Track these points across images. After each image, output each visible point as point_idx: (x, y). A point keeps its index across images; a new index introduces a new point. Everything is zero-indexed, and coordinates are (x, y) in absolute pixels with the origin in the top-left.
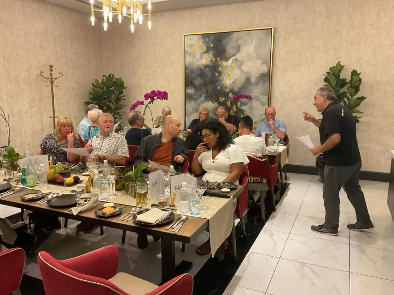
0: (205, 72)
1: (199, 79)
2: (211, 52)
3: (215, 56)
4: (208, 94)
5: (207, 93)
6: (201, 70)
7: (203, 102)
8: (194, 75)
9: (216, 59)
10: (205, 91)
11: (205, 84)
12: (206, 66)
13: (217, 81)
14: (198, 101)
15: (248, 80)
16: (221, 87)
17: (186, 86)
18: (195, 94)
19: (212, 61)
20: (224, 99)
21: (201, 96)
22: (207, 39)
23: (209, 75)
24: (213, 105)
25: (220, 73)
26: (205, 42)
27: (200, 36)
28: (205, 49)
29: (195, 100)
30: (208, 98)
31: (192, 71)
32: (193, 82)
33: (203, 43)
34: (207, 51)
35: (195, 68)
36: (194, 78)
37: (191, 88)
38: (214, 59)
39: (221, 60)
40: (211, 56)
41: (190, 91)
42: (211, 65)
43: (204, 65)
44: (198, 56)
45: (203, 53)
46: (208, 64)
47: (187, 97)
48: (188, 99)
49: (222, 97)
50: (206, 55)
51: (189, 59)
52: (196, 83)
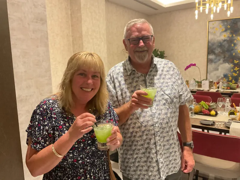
0: (223, 44)
1: (219, 49)
2: (229, 31)
3: (232, 33)
4: (226, 58)
5: (224, 58)
6: (220, 43)
7: (221, 64)
8: (214, 47)
9: (232, 36)
11: (223, 52)
12: (225, 41)
13: (233, 50)
14: (218, 63)
16: (235, 54)
17: (209, 53)
18: (215, 59)
19: (229, 37)
20: (238, 61)
21: (220, 60)
22: (226, 23)
23: (227, 46)
24: (229, 66)
25: (235, 44)
26: (224, 25)
27: (221, 21)
28: (224, 29)
29: (215, 63)
30: (225, 61)
31: (213, 44)
32: (214, 51)
33: (222, 26)
34: (226, 30)
35: (216, 42)
36: (215, 49)
37: (212, 55)
38: (231, 36)
39: (236, 36)
40: (229, 33)
41: (212, 57)
42: (228, 39)
43: (222, 40)
44: (218, 34)
45: (222, 32)
46: (226, 39)
47: (209, 61)
48: (210, 62)
49: (236, 60)
50: (225, 34)
51: (211, 37)
52: (216, 52)
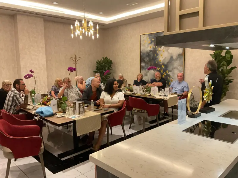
0: (150, 54)
1: (147, 58)
3: (155, 45)
8: (145, 56)
10: (150, 64)
11: (150, 61)
12: (151, 51)
13: (156, 59)
15: (172, 57)
16: (158, 62)
17: (141, 62)
18: (145, 66)
19: (153, 48)
22: (151, 37)
23: (152, 55)
24: (154, 72)
25: (157, 55)
26: (150, 38)
27: (148, 35)
28: (150, 42)
29: (145, 69)
31: (144, 54)
32: (144, 59)
33: (149, 39)
35: (145, 52)
37: (143, 63)
39: (158, 47)
40: (153, 45)
41: (143, 64)
42: (153, 50)
43: (149, 50)
44: (146, 45)
45: (149, 44)
46: (151, 49)
48: (142, 69)
49: (158, 68)
51: (142, 48)
52: (146, 60)
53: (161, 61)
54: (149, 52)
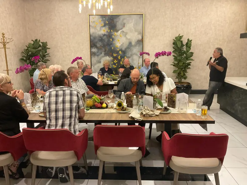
0: (103, 38)
1: (100, 43)
3: (110, 29)
4: (106, 52)
7: (103, 57)
8: (96, 40)
10: (104, 50)
11: (104, 46)
12: (104, 35)
13: (111, 44)
14: (100, 56)
15: (130, 43)
16: (114, 48)
17: (91, 47)
18: (97, 52)
19: (107, 32)
20: (116, 55)
21: (101, 53)
22: (104, 19)
23: (106, 40)
24: (110, 59)
25: (113, 39)
27: (100, 16)
28: (103, 24)
29: (98, 56)
31: (95, 38)
32: (96, 44)
33: (101, 21)
34: (105, 26)
35: (97, 36)
36: (97, 42)
37: (95, 48)
39: (113, 31)
40: (107, 29)
41: (94, 50)
42: (107, 34)
43: (102, 34)
44: (98, 28)
45: (102, 27)
46: (105, 33)
47: (92, 54)
50: (104, 28)
51: (92, 31)
52: (98, 45)
53: (118, 47)
54: (102, 36)
